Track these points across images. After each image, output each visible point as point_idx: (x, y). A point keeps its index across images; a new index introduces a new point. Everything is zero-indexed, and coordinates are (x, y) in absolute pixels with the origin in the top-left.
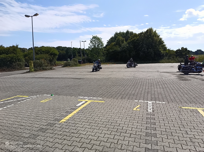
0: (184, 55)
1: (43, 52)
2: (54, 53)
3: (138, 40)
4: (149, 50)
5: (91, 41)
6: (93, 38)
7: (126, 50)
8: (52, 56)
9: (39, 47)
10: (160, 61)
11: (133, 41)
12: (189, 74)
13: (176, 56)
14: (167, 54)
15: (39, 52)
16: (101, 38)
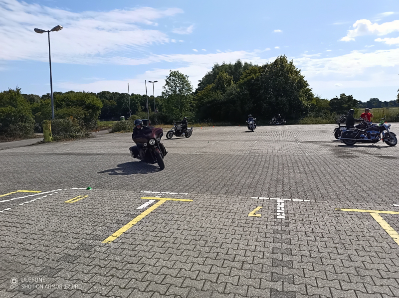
0: (346, 109)
1: (73, 102)
2: (94, 106)
3: (257, 80)
4: (280, 99)
5: (167, 81)
6: (171, 75)
7: (236, 98)
8: (91, 110)
9: (64, 92)
10: (301, 121)
11: (248, 81)
12: (355, 144)
13: (332, 111)
14: (313, 107)
15: (63, 103)
16: (186, 76)
